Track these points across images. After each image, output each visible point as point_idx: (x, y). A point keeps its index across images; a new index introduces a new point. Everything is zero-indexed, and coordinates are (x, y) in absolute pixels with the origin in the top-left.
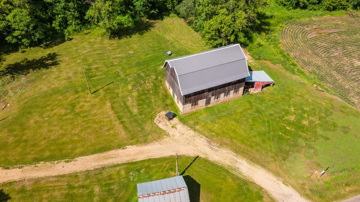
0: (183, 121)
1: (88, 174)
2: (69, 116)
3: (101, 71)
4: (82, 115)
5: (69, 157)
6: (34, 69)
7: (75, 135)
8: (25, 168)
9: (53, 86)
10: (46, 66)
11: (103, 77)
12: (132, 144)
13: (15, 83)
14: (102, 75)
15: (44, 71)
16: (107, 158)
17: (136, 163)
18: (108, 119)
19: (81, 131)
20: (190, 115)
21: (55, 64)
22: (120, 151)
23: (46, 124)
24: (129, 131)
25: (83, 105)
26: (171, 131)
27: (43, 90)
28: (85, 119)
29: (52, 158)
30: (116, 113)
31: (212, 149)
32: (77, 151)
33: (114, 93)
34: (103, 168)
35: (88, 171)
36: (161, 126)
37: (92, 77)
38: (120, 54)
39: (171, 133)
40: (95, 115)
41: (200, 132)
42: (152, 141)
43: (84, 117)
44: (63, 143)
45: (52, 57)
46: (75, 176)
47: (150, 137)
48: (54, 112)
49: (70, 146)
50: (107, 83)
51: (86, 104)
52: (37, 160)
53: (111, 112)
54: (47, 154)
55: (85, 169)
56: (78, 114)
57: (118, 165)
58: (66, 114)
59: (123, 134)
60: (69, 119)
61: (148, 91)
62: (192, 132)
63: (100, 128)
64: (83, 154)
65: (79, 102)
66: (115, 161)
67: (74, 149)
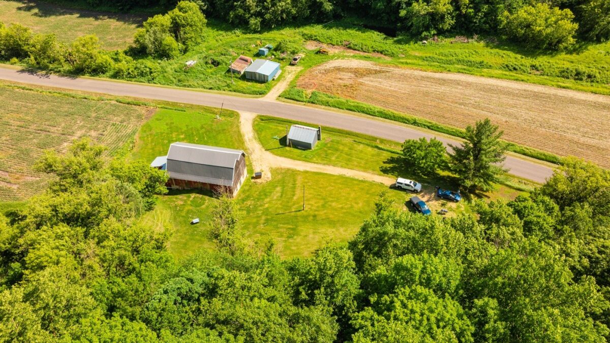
2: (331, 199)
4: (320, 197)
7: (332, 186)
16: (319, 168)
17: (304, 161)
19: (327, 187)
22: (308, 169)
23: (350, 199)
25: (315, 203)
28: (319, 193)
30: (294, 191)
33: (284, 205)
34: (324, 164)
43: (319, 195)
44: (342, 184)
48: (341, 206)
49: (339, 181)
51: (313, 203)
53: (298, 192)
56: (324, 199)
57: (315, 163)
58: (332, 201)
60: (332, 198)
61: (254, 200)
65: (318, 207)
66: (316, 165)
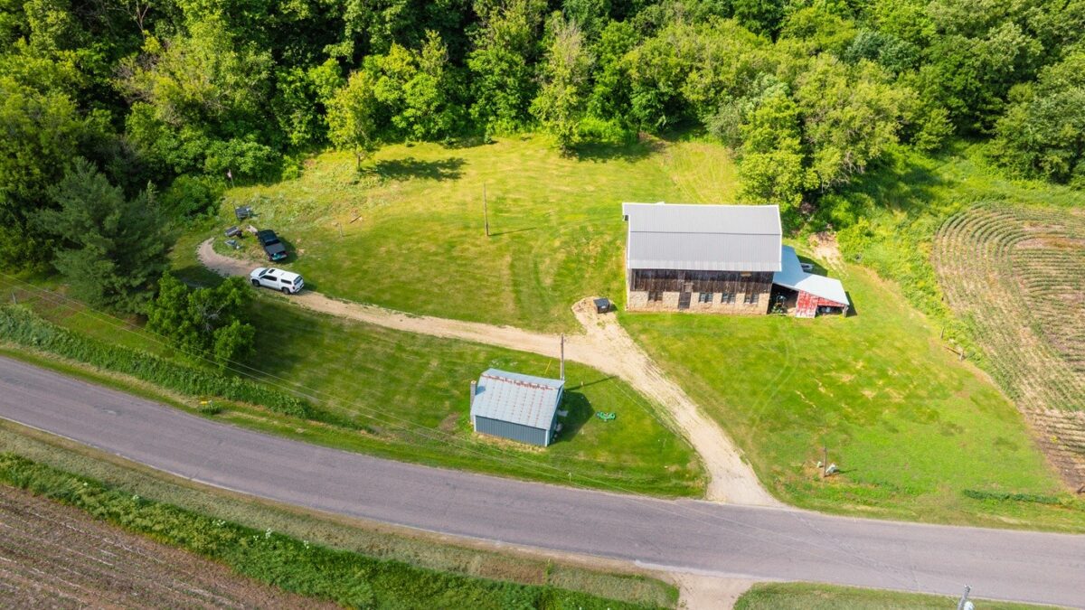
0: (623, 321)
1: (430, 340)
2: (438, 258)
3: (522, 206)
4: (459, 262)
5: (415, 310)
6: (418, 175)
7: (437, 285)
8: (352, 305)
9: (434, 209)
10: (438, 177)
11: (521, 216)
12: (516, 326)
13: (381, 190)
14: (519, 212)
15: (432, 182)
17: (508, 351)
18: (495, 280)
19: (448, 282)
20: (640, 316)
21: (455, 177)
22: (493, 329)
23: (401, 259)
24: (522, 307)
25: (468, 249)
26: (592, 329)
27: (416, 211)
28: (461, 269)
29: (390, 305)
30: (514, 274)
31: (647, 373)
32: (430, 307)
33: (525, 244)
34: (457, 341)
35: (433, 337)
36: (579, 317)
37: (501, 211)
38: (568, 186)
39: (590, 332)
40: (478, 268)
41: (643, 346)
42: (551, 332)
43: (459, 265)
44: (415, 291)
45: (454, 164)
46: (413, 336)
47: (551, 326)
48: (420, 245)
49: (422, 298)
50: (522, 227)
51: (473, 249)
52: (369, 301)
53: (506, 272)
54: (387, 297)
55: (429, 333)
56: (453, 259)
57: (480, 344)
58: (436, 254)
59: (510, 307)
60: (437, 261)
62: (629, 342)
63: (479, 288)
64: (435, 314)
65: (462, 243)
66: (478, 338)
67: (426, 302)
